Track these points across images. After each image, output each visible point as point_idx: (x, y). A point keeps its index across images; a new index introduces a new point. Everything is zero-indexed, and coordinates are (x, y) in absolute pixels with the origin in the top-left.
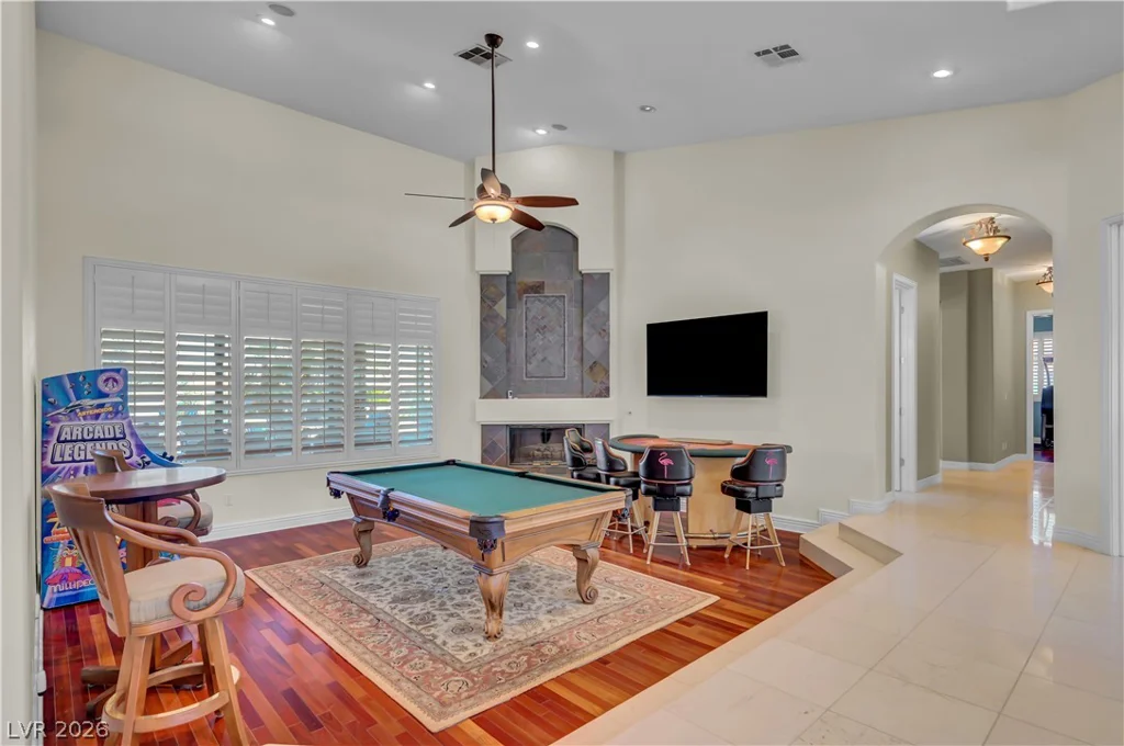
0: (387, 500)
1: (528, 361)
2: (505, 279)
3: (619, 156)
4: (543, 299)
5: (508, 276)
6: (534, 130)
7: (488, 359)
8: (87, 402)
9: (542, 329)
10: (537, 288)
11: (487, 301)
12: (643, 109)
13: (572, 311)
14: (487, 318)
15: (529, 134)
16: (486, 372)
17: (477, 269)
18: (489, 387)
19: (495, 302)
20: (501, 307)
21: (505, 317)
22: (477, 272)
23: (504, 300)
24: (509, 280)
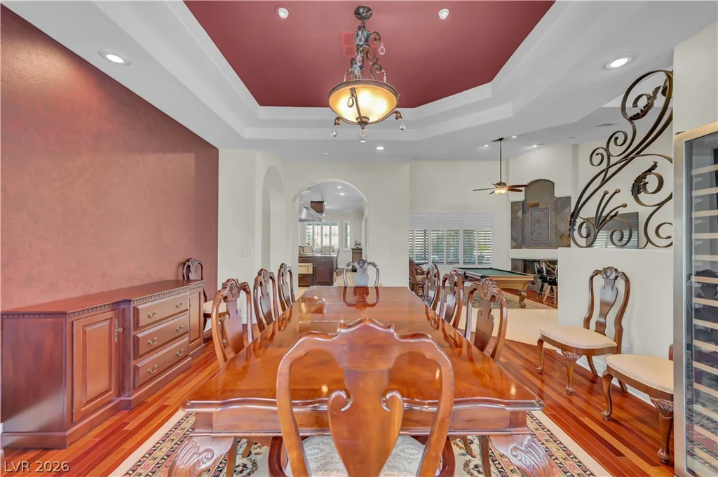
0: (465, 273)
1: (532, 234)
2: (521, 204)
3: (575, 146)
4: (539, 209)
6: (532, 146)
7: (514, 233)
10: (536, 205)
11: (514, 211)
13: (552, 213)
14: (514, 218)
15: (529, 148)
16: (513, 239)
17: (509, 200)
18: (514, 244)
19: (517, 212)
20: (520, 214)
21: (521, 217)
23: (521, 211)
24: (523, 203)
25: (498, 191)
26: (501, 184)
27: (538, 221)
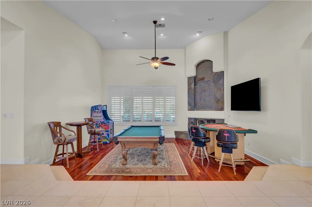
1: (200, 100)
2: (194, 78)
3: (226, 33)
4: (204, 82)
5: (194, 77)
6: (195, 35)
7: (190, 100)
8: (97, 110)
9: (204, 91)
10: (203, 79)
11: (189, 84)
12: (209, 20)
13: (212, 84)
16: (189, 104)
17: (187, 76)
18: (190, 107)
19: (191, 84)
20: (193, 86)
21: (193, 88)
22: (187, 77)
23: (193, 83)
24: (195, 78)
26: (155, 59)
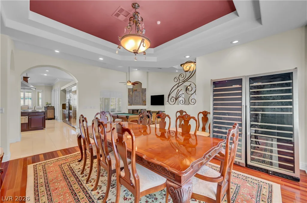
1: (135, 100)
2: (132, 89)
3: (148, 72)
4: (137, 92)
7: (129, 100)
10: (136, 90)
11: (129, 92)
13: (141, 94)
14: (129, 94)
15: (135, 70)
16: (129, 102)
18: (129, 104)
19: (130, 92)
20: (131, 93)
22: (128, 88)
23: (131, 92)
25: (128, 84)
26: (129, 82)
27: (137, 96)
